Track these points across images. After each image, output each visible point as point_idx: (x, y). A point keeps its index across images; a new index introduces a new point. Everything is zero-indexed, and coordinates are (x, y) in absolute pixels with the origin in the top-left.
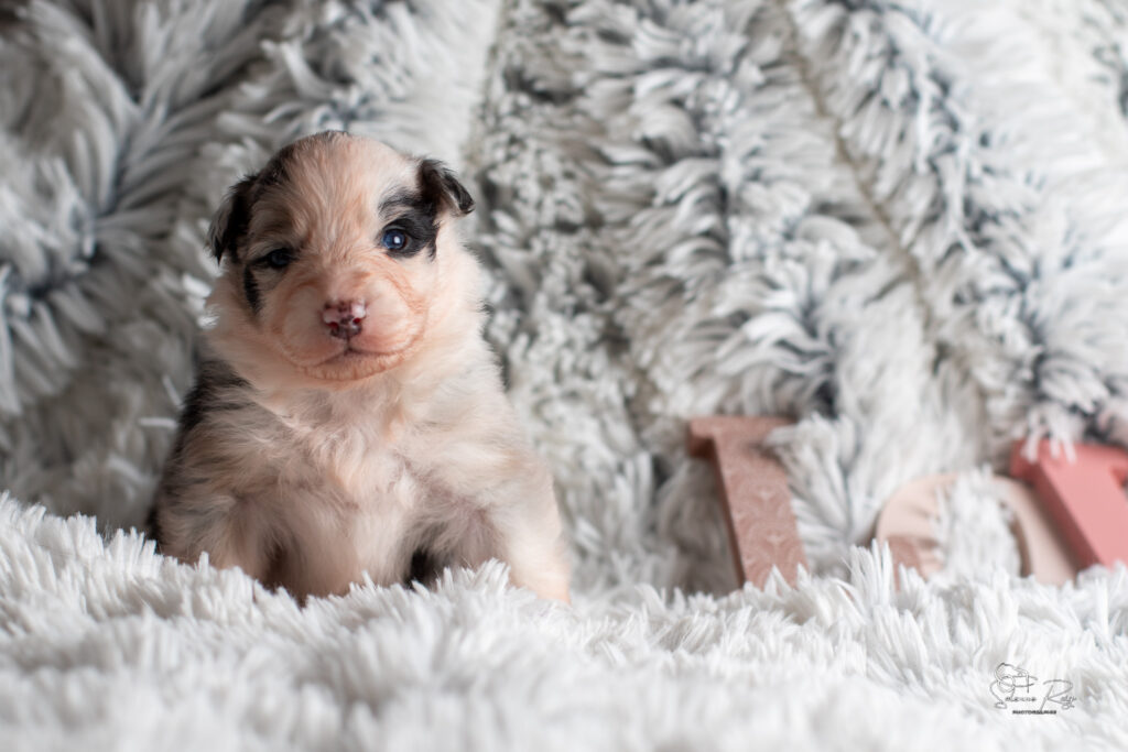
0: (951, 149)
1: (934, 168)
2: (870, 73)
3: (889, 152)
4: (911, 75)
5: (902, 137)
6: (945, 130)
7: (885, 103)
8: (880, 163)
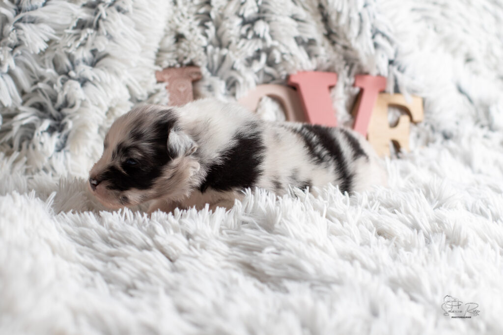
8: (340, 13)
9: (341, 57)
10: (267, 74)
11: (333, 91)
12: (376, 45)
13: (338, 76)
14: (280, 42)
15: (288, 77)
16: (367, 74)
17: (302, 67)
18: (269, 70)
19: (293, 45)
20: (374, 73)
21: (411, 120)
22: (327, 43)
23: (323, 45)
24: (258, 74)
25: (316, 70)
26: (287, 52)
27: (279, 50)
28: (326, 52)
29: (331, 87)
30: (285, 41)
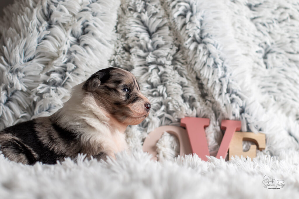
0: (224, 76)
1: (220, 81)
2: (205, 59)
3: (210, 77)
4: (214, 59)
5: (213, 74)
6: (223, 72)
7: (209, 66)
8: (208, 80)
9: (210, 109)
10: (167, 119)
11: (207, 129)
12: (232, 101)
13: (210, 121)
14: (172, 98)
15: (179, 120)
16: (228, 119)
17: (187, 114)
18: (167, 115)
19: (181, 100)
20: (232, 118)
21: (258, 148)
22: (201, 100)
23: (199, 101)
24: (160, 117)
25: (197, 116)
26: (177, 104)
27: (172, 103)
28: (201, 105)
29: (205, 127)
30: (175, 97)
